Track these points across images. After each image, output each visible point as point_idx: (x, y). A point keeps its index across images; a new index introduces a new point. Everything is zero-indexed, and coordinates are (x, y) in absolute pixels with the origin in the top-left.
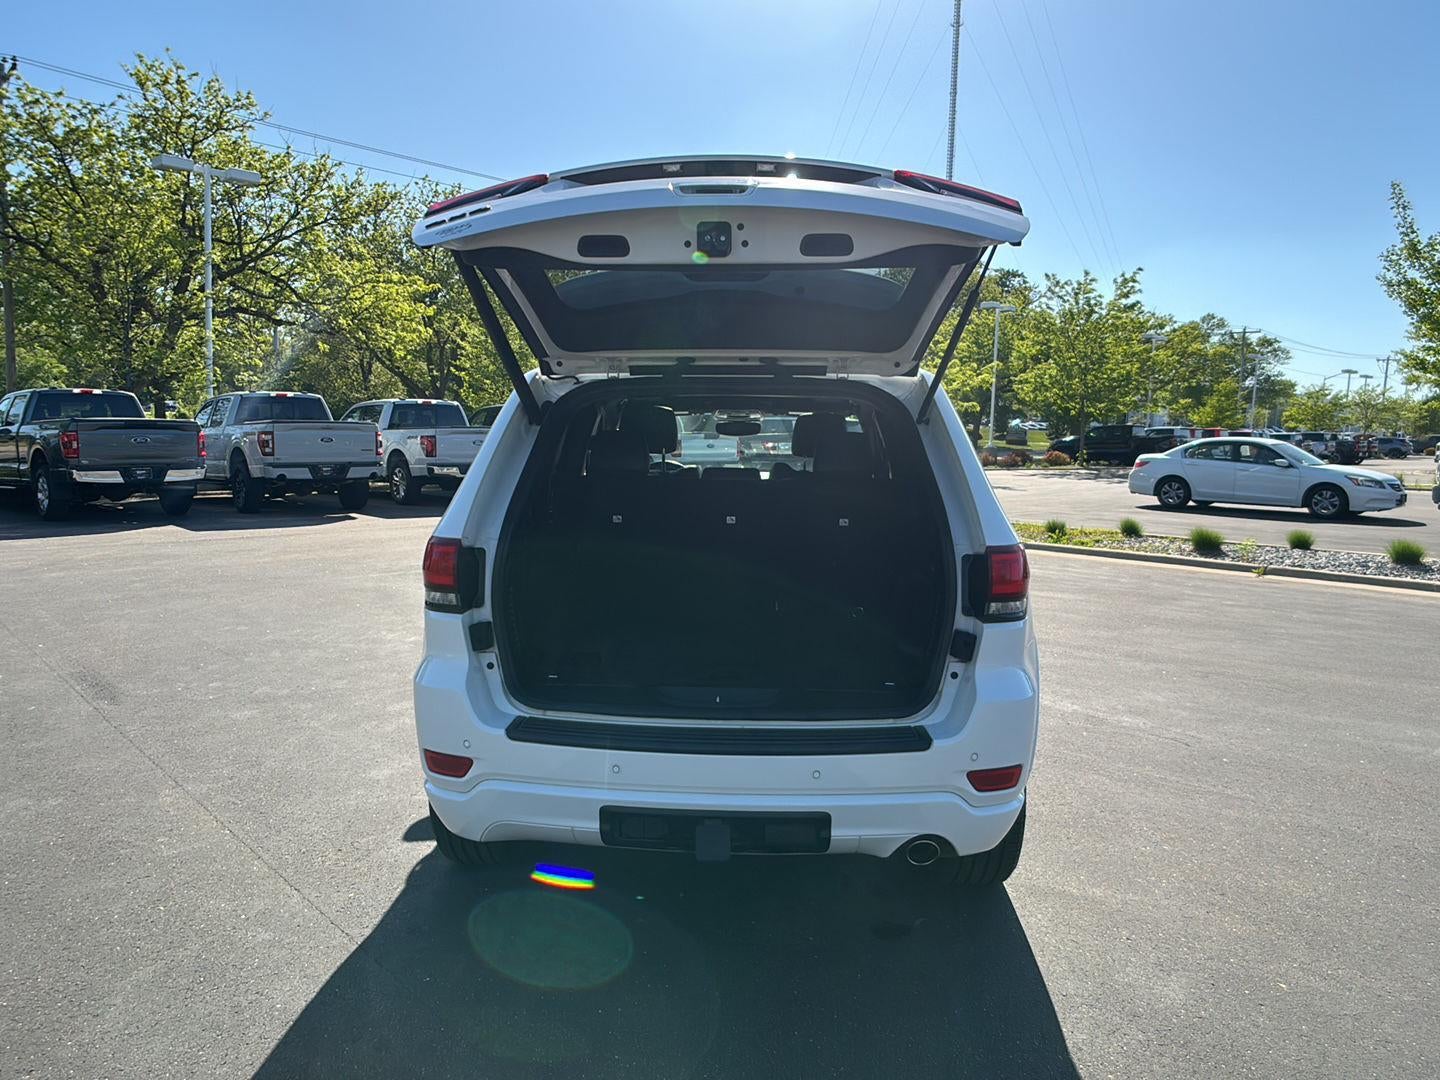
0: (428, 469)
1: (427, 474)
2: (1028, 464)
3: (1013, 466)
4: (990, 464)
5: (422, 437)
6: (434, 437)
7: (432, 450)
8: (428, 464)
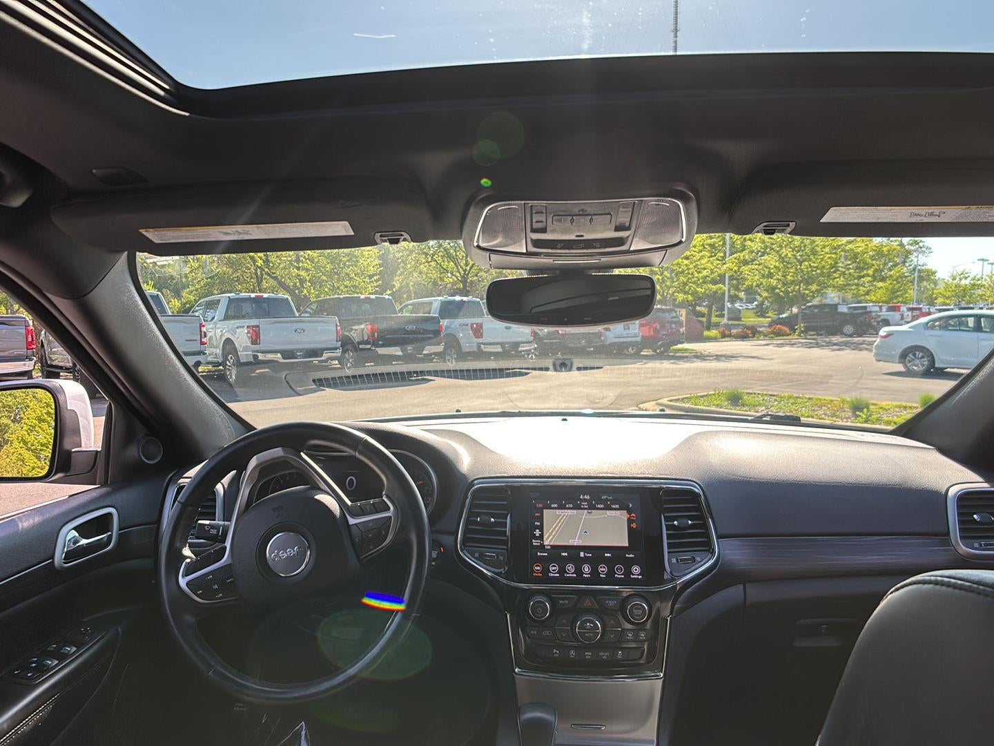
0: (254, 355)
1: (252, 360)
2: (757, 335)
3: (746, 337)
4: (727, 336)
5: (248, 327)
6: (258, 326)
7: (256, 339)
8: (253, 351)
